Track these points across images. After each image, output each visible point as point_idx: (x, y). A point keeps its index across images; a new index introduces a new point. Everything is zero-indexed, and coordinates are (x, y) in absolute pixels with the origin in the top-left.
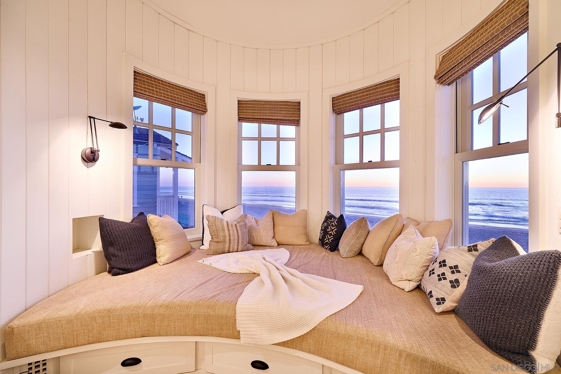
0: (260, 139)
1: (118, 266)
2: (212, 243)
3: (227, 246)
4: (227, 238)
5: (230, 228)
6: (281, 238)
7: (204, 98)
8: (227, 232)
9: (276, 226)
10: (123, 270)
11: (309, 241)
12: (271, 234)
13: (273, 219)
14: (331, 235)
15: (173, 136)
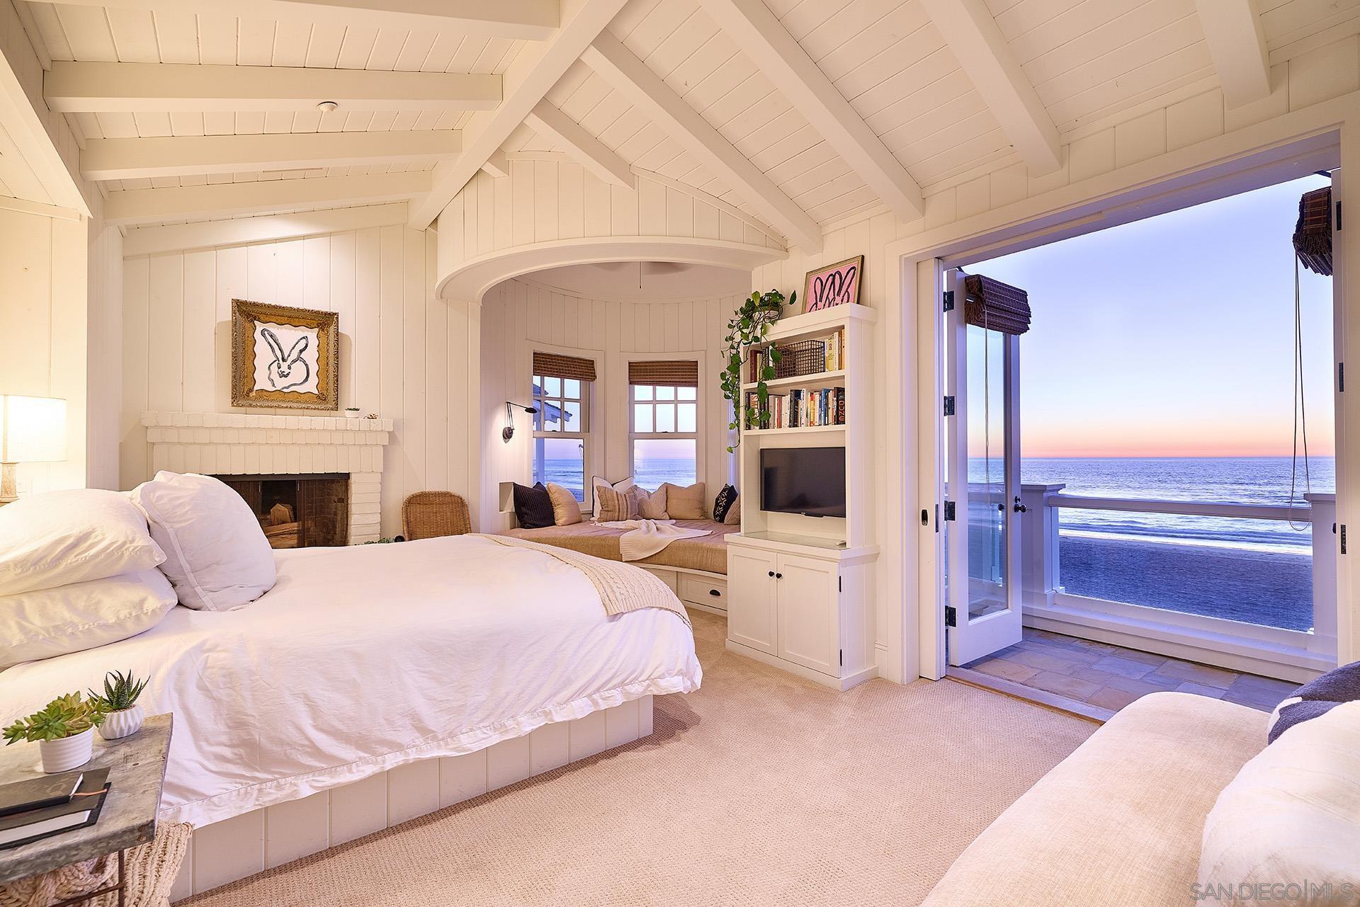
0: (655, 402)
1: (530, 522)
2: (602, 512)
3: (617, 514)
4: (617, 507)
5: (619, 497)
6: (672, 512)
7: (593, 364)
8: (617, 502)
9: (669, 500)
10: (534, 525)
11: (704, 515)
12: (663, 507)
13: (667, 492)
14: (721, 506)
15: (562, 405)
